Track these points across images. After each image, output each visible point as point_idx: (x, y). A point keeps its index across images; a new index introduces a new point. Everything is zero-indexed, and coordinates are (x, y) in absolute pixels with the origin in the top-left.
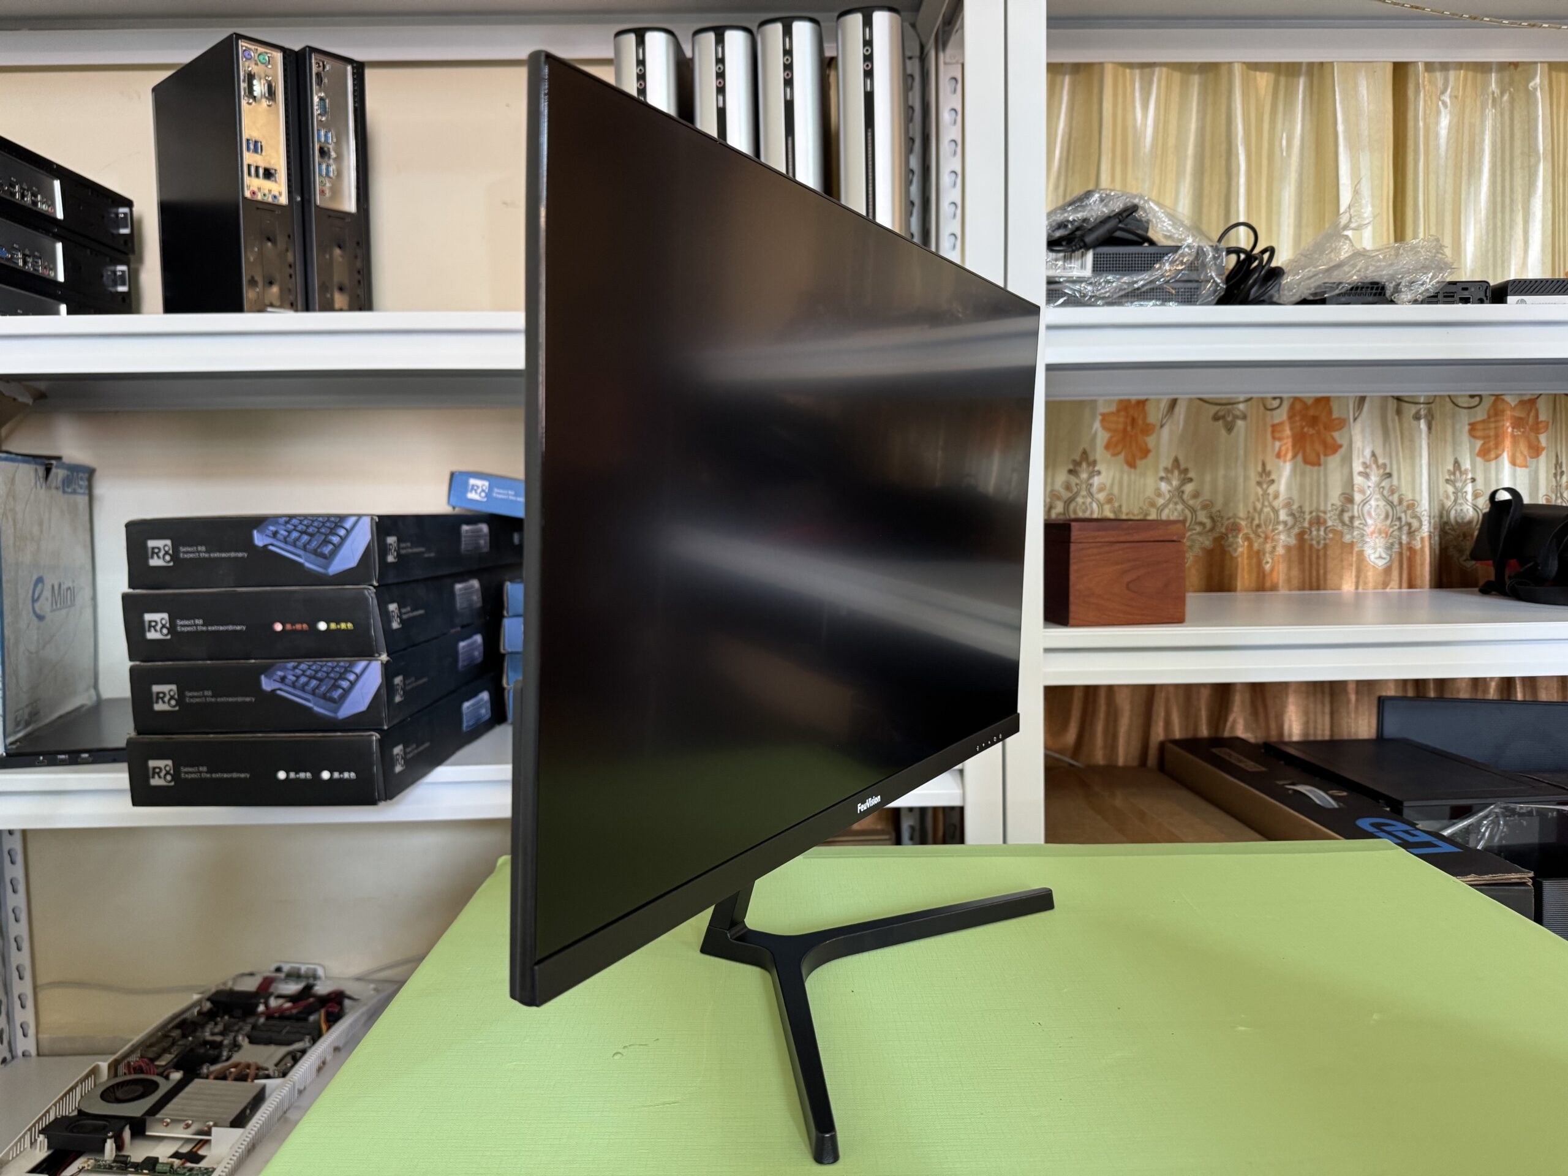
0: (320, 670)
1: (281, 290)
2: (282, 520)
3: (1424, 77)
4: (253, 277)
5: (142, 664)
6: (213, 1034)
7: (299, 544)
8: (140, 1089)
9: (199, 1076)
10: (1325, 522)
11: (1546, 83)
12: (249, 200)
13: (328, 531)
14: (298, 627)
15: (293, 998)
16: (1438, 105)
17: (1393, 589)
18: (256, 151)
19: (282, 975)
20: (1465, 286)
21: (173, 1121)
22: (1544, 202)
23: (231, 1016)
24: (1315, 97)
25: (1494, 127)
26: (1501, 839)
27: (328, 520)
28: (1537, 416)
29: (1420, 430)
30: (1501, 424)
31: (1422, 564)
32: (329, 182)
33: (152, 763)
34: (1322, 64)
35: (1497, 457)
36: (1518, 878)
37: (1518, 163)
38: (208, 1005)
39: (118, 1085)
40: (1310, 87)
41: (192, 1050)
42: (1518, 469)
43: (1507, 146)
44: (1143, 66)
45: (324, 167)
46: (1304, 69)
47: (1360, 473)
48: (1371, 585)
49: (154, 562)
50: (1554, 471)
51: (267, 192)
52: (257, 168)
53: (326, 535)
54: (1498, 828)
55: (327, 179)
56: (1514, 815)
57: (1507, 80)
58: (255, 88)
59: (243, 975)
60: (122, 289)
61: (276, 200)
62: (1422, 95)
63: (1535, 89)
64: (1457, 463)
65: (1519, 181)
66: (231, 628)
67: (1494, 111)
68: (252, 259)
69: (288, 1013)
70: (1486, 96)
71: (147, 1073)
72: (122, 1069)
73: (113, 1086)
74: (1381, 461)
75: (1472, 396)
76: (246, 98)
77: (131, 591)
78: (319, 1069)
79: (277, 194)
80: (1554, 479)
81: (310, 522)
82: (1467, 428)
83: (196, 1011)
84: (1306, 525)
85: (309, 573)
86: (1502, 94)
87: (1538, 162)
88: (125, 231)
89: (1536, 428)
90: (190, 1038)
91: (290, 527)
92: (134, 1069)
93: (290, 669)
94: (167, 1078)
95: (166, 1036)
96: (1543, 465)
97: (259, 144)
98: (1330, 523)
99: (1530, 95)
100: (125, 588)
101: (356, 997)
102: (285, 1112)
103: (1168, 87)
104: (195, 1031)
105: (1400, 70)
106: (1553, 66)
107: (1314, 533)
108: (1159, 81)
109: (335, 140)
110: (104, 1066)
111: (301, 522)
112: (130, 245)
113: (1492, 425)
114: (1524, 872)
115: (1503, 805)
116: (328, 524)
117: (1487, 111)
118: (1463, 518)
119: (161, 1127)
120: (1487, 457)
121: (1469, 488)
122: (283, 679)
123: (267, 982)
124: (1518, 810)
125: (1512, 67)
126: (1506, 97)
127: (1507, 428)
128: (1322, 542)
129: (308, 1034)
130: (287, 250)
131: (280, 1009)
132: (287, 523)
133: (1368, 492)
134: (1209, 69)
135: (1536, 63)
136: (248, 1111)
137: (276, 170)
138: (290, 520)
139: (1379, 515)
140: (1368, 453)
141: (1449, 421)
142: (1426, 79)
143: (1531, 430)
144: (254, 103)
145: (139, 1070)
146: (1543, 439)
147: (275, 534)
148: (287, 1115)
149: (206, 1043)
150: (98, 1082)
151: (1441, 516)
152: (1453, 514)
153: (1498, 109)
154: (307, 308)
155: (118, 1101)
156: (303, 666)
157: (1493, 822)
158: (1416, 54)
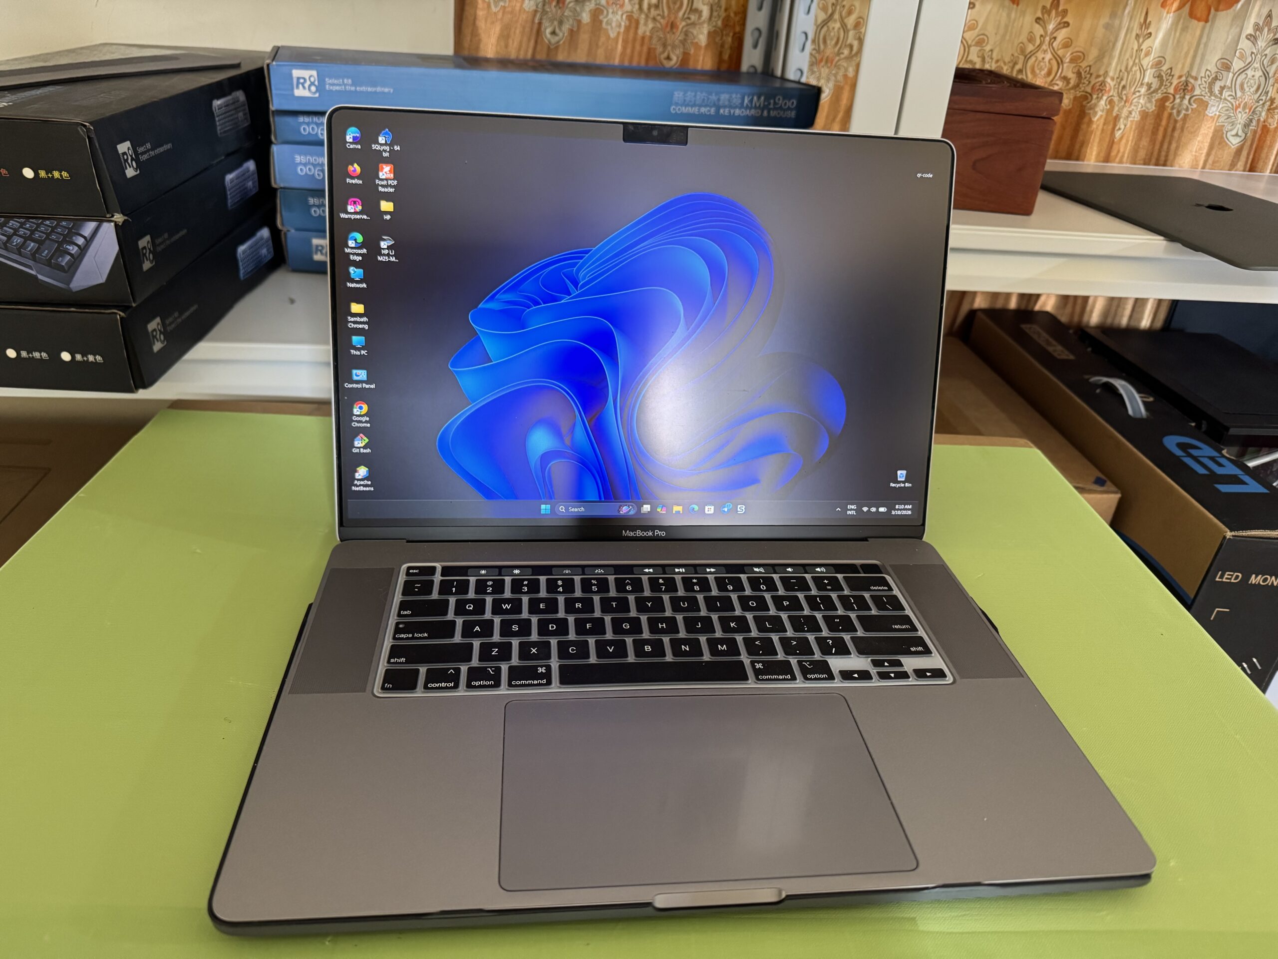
10: (1193, 89)
47: (1248, 36)
74: (1274, 24)
84: (1171, 91)
98: (1197, 92)
107: (1178, 101)
128: (1184, 112)
133: (1249, 60)
140: (1265, 12)
156: (13, 224)
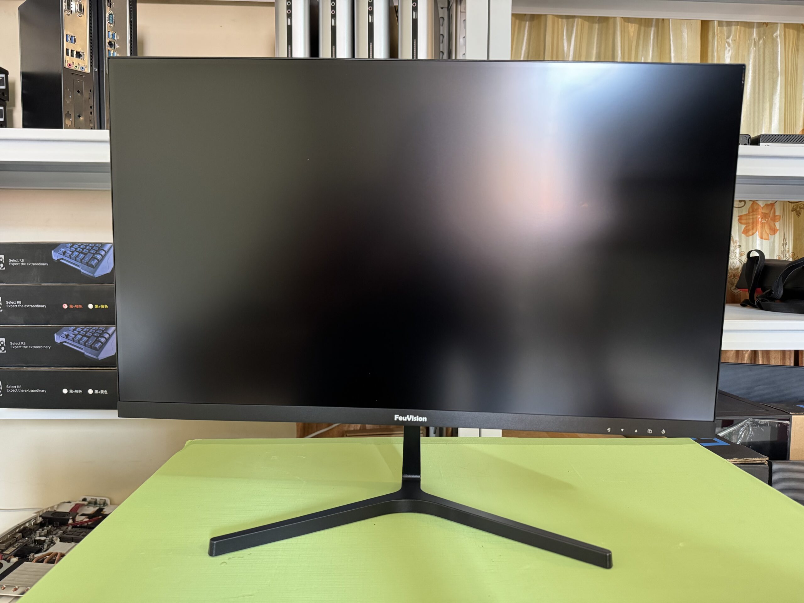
0: (88, 331)
1: (85, 120)
2: (69, 245)
3: (718, 29)
4: (68, 113)
6: (40, 536)
7: (78, 259)
11: (783, 33)
12: (67, 68)
13: (95, 252)
14: (77, 306)
15: (89, 516)
16: (725, 45)
18: (71, 42)
19: (86, 503)
21: (7, 586)
22: (781, 98)
23: (53, 526)
24: (660, 38)
25: (755, 57)
26: (750, 438)
27: (95, 246)
28: (775, 213)
30: (756, 216)
34: (663, 19)
35: (753, 234)
36: (760, 460)
37: (767, 77)
40: (657, 32)
41: (27, 545)
42: (763, 240)
43: (762, 68)
44: (568, 17)
45: (112, 53)
46: (654, 23)
50: (783, 243)
51: (77, 65)
52: (72, 51)
53: (94, 254)
54: (749, 432)
56: (757, 426)
57: (762, 32)
58: (72, 6)
59: (64, 503)
61: (83, 70)
62: (716, 38)
63: (777, 37)
65: (767, 86)
66: (38, 306)
67: (755, 49)
68: (68, 102)
69: (85, 525)
70: (751, 41)
75: (740, 201)
76: (66, 12)
79: (84, 66)
80: (782, 247)
81: (85, 247)
82: (737, 218)
83: (32, 523)
85: (84, 275)
86: (759, 39)
87: (778, 76)
88: (3, 87)
89: (774, 219)
90: (27, 538)
91: (73, 249)
93: (70, 330)
94: (9, 561)
95: (12, 537)
96: (777, 238)
97: (74, 38)
99: (774, 40)
103: (582, 29)
104: (30, 534)
105: (705, 25)
106: (786, 26)
108: (577, 25)
109: (118, 38)
111: (79, 246)
113: (751, 217)
114: (763, 457)
115: (751, 420)
116: (95, 248)
117: (751, 49)
118: (734, 267)
120: (748, 234)
121: (738, 251)
122: (67, 336)
123: (77, 507)
124: (759, 423)
125: (765, 25)
126: (761, 41)
127: (759, 218)
130: (89, 98)
131: (82, 522)
132: (71, 247)
134: (604, 20)
135: (778, 23)
137: (83, 53)
138: (73, 245)
142: (719, 30)
143: (771, 220)
144: (71, 15)
146: (777, 224)
147: (64, 253)
153: (757, 47)
157: (746, 429)
158: (713, 16)
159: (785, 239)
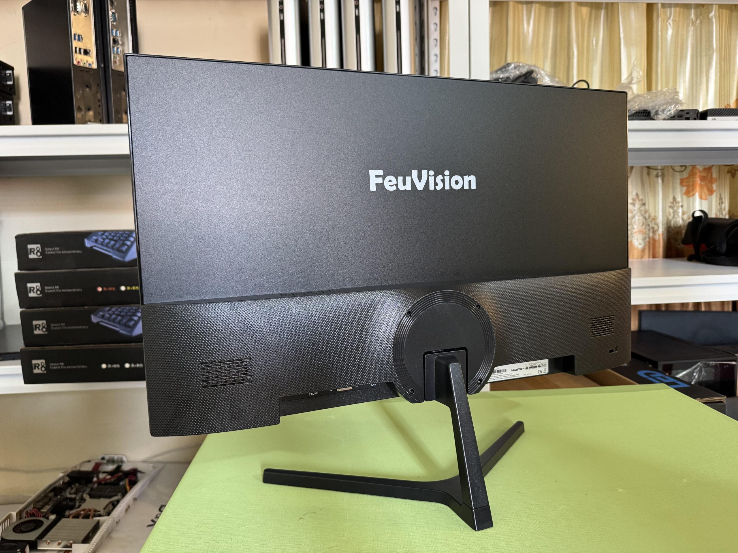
0: (123, 311)
1: (95, 113)
2: (100, 233)
3: (661, 11)
4: (79, 106)
5: (27, 310)
6: (70, 494)
7: (109, 245)
8: (33, 525)
9: (64, 517)
11: (717, 14)
12: (76, 66)
13: (125, 239)
14: (110, 289)
15: (111, 473)
16: (666, 24)
17: (646, 259)
18: (79, 40)
19: (105, 461)
20: (688, 112)
21: (51, 541)
22: (716, 72)
23: (80, 484)
24: (609, 19)
25: (693, 36)
26: (703, 378)
27: (124, 233)
28: (712, 175)
29: (658, 183)
30: (695, 179)
31: (659, 247)
32: (119, 57)
33: (34, 362)
34: (612, 3)
35: (693, 195)
36: (719, 399)
37: (704, 54)
38: (67, 479)
39: (22, 523)
40: (607, 15)
41: (60, 503)
42: (703, 200)
43: (699, 45)
44: (527, 3)
45: (115, 49)
46: (604, 6)
47: (631, 204)
48: (636, 256)
49: (32, 256)
50: (719, 202)
51: (85, 62)
52: (80, 49)
53: (124, 241)
54: (702, 373)
55: (117, 55)
56: (709, 367)
57: (699, 13)
58: (78, 7)
59: (85, 462)
60: (10, 113)
61: (90, 66)
62: (660, 19)
63: (712, 17)
64: (674, 198)
65: (704, 62)
66: (74, 290)
67: (693, 28)
68: (79, 97)
69: (108, 481)
70: (689, 21)
71: (37, 516)
72: (24, 514)
73: (19, 524)
74: (640, 197)
75: (682, 166)
76: (73, 12)
77: (19, 271)
78: (127, 510)
79: (91, 63)
80: (719, 205)
81: (115, 234)
82: (679, 181)
83: (61, 482)
85: (115, 260)
86: (697, 19)
87: (713, 53)
88: (10, 83)
89: (711, 181)
90: (59, 497)
91: (104, 237)
92: (30, 515)
93: (107, 311)
94: (48, 518)
95: (46, 496)
96: (714, 198)
97: (81, 36)
99: (710, 20)
100: (16, 270)
101: (143, 471)
102: (110, 534)
103: (539, 14)
104: (61, 492)
105: (650, 7)
106: (720, 6)
108: (535, 11)
109: (121, 35)
110: (14, 514)
111: (110, 234)
112: (13, 90)
113: (691, 180)
114: (721, 396)
115: (704, 362)
116: (125, 235)
117: (690, 27)
118: (677, 225)
119: (45, 544)
120: (688, 195)
121: (680, 210)
122: (103, 317)
123: (97, 466)
124: (710, 364)
125: (701, 6)
126: (698, 21)
127: (698, 181)
129: (120, 492)
130: (97, 93)
131: (105, 479)
132: (103, 235)
133: (634, 213)
134: (559, 5)
135: (712, 4)
136: (91, 534)
137: (90, 50)
138: (104, 233)
139: (639, 223)
140: (634, 194)
141: (671, 178)
143: (709, 182)
144: (77, 15)
145: (33, 515)
146: (714, 187)
147: (96, 241)
148: (111, 535)
149: (67, 499)
150: (11, 523)
151: (667, 224)
152: (672, 223)
153: (695, 27)
154: (109, 122)
155: (22, 532)
156: (113, 309)
157: (699, 370)
159: (721, 199)
